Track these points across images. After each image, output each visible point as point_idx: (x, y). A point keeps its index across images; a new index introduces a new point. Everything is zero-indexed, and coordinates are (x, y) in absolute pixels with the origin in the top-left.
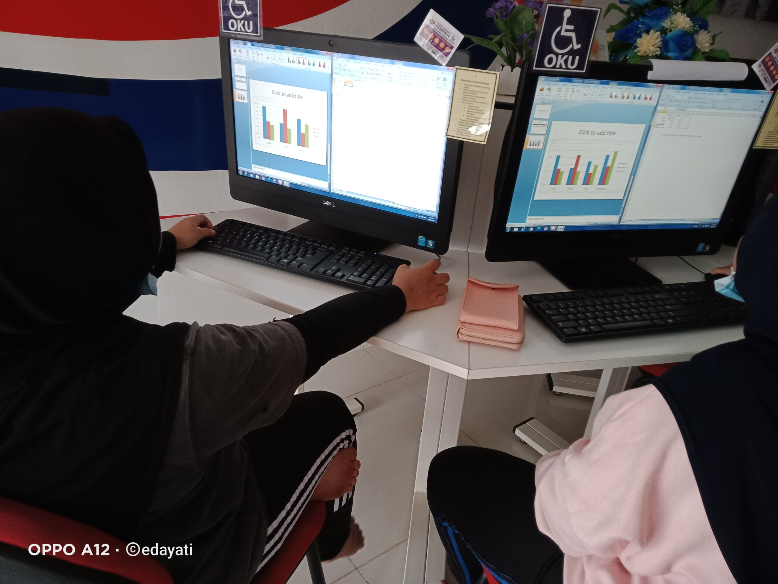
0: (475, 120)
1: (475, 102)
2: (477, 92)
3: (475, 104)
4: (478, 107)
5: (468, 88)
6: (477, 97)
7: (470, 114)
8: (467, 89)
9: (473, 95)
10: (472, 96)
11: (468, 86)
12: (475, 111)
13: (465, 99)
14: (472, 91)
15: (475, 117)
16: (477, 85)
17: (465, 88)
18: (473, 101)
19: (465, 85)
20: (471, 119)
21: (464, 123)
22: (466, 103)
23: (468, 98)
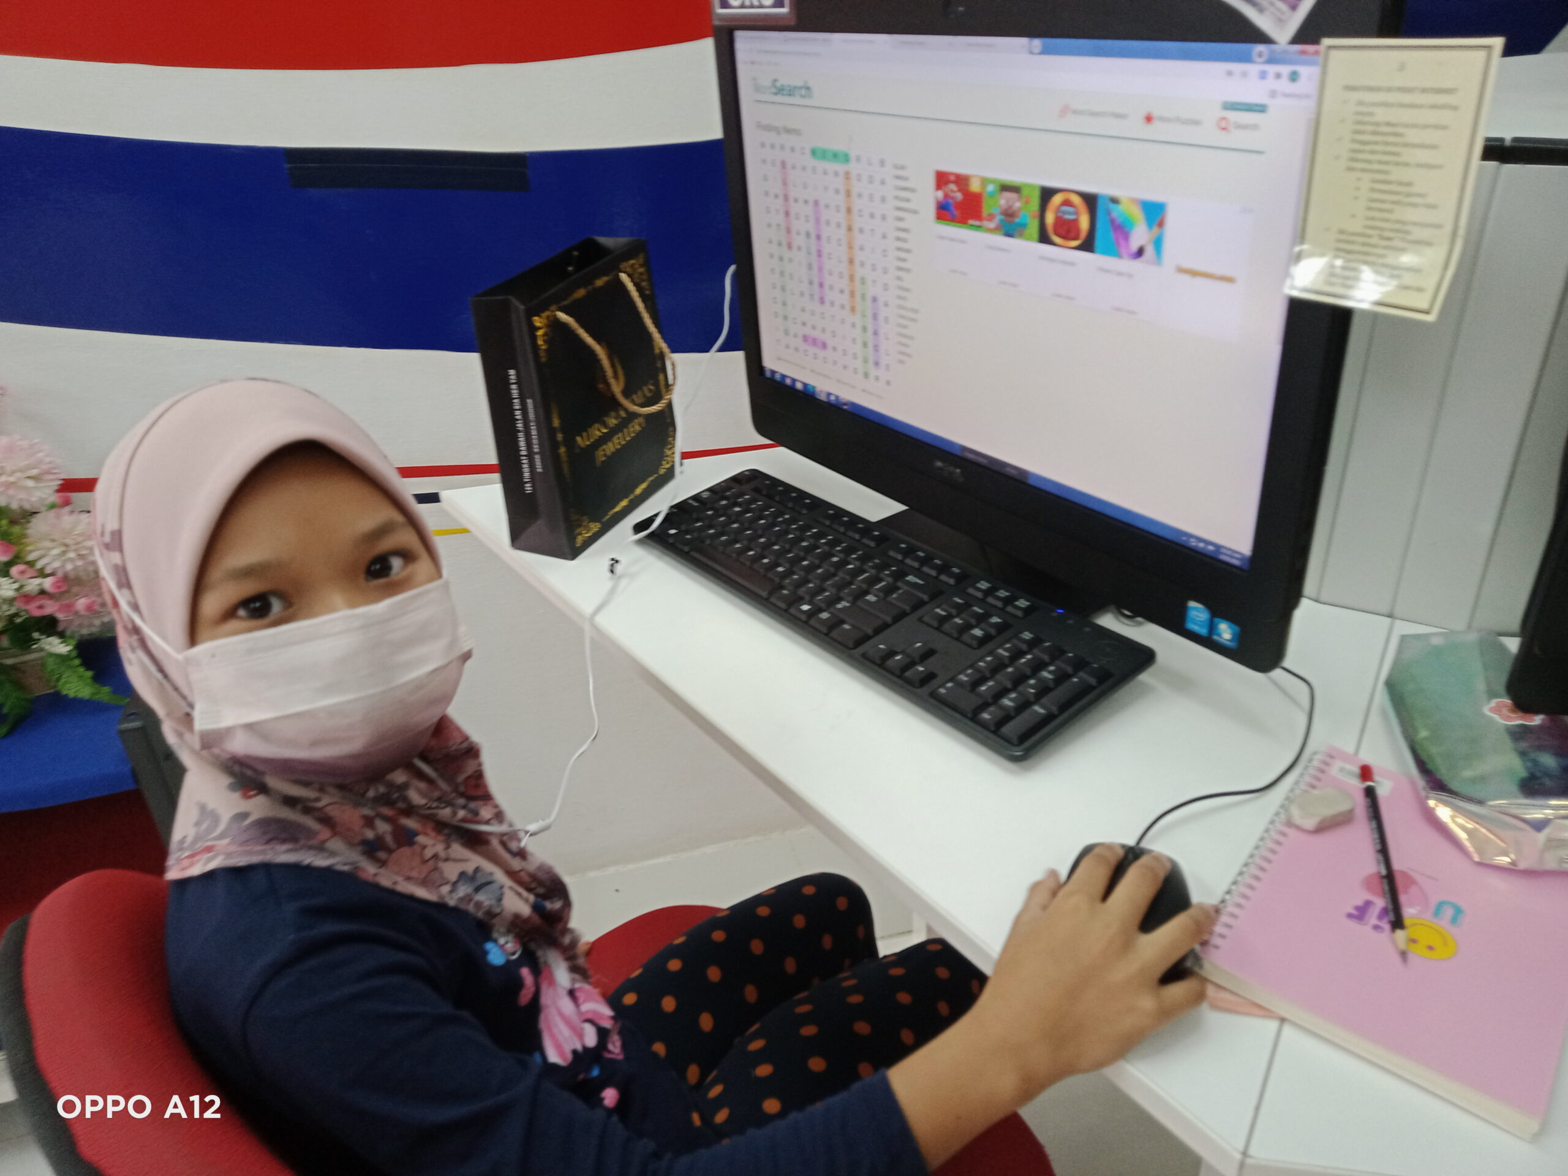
0: (1397, 231)
1: (1397, 164)
2: (1407, 126)
3: (1397, 174)
4: (1409, 184)
5: (1371, 114)
6: (1406, 145)
7: (1381, 210)
8: (1367, 119)
9: (1391, 139)
10: (1387, 144)
11: (1370, 109)
12: (1395, 198)
13: (1361, 156)
14: (1388, 124)
15: (1398, 222)
16: (1407, 98)
17: (1360, 118)
18: (1387, 163)
19: (1361, 103)
20: (1382, 229)
21: (1352, 242)
22: (1363, 170)
23: (1373, 152)
